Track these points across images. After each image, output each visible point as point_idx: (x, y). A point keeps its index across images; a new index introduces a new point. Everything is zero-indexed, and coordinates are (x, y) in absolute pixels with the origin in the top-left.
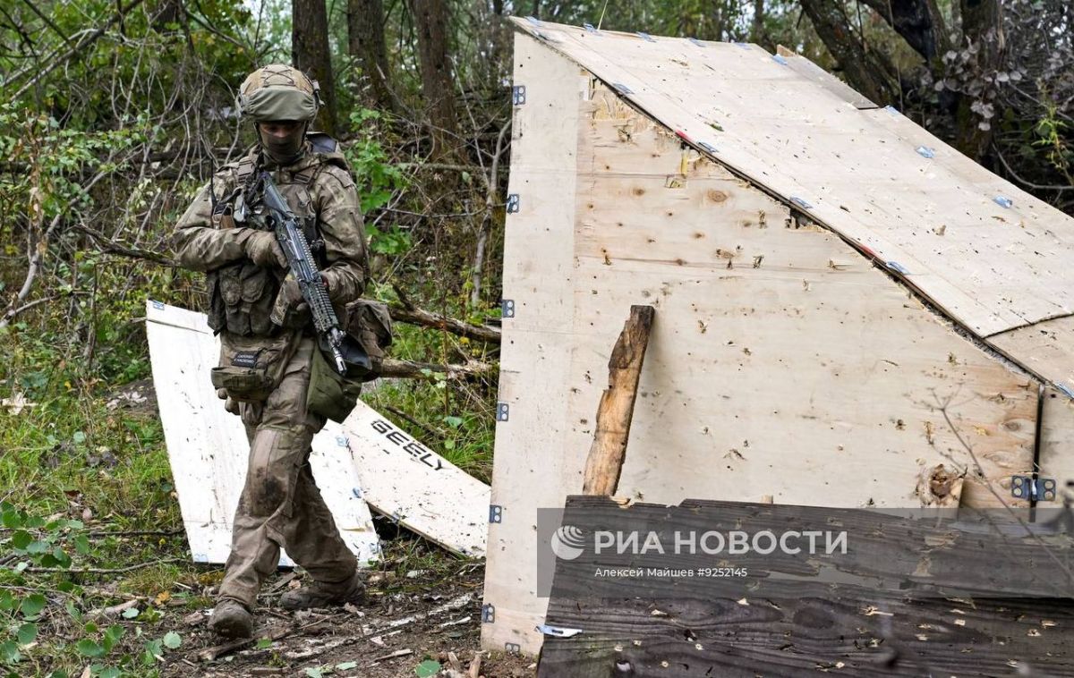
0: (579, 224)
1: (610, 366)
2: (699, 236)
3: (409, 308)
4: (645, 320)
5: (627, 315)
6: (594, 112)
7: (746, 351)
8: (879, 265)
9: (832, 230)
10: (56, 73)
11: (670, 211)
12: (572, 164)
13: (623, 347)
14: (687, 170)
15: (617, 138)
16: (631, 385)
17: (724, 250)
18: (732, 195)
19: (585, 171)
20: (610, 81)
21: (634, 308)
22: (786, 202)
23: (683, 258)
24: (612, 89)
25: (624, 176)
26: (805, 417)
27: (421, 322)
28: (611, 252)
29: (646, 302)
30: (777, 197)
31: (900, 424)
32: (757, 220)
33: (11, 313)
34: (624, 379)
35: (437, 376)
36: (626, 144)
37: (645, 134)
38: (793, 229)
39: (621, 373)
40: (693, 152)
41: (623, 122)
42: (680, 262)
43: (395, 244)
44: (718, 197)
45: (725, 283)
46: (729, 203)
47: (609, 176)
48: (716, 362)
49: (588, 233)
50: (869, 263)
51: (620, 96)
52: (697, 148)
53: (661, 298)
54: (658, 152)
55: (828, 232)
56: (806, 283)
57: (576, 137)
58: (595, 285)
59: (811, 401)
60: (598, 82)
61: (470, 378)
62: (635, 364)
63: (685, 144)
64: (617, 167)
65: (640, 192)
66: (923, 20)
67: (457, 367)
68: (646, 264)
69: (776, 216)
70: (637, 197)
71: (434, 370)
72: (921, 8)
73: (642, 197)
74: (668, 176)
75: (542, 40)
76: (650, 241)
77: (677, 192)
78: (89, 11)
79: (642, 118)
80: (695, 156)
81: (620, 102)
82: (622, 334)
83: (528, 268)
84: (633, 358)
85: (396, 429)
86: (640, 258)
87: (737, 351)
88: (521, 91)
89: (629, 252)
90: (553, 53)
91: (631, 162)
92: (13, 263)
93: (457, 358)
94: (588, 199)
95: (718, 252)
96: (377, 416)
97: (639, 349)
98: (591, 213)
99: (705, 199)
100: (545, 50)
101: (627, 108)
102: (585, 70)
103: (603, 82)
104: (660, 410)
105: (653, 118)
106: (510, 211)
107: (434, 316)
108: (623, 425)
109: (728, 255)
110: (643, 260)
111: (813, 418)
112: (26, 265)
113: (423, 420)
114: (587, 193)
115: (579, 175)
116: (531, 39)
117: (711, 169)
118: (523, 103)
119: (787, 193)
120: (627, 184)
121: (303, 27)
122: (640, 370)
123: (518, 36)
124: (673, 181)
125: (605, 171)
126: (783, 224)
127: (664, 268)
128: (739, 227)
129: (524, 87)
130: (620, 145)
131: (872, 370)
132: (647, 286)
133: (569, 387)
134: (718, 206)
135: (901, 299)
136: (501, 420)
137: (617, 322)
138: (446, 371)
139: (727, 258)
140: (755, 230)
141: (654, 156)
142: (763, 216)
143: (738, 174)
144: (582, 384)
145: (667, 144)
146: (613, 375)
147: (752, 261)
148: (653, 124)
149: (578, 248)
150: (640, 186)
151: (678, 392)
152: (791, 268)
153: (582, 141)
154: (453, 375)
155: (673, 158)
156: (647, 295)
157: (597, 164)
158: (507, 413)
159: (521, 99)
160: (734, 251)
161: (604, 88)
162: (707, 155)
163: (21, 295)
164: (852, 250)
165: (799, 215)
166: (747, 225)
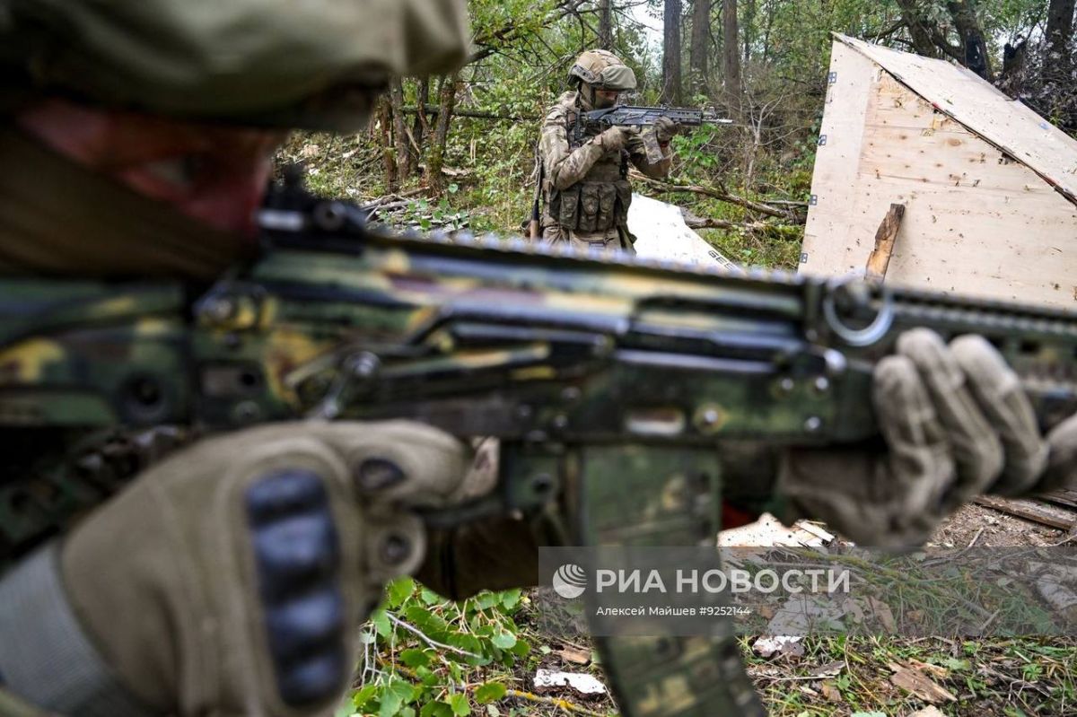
0: (863, 154)
1: (876, 237)
2: (939, 165)
3: (726, 193)
4: (899, 213)
5: (888, 209)
6: (880, 89)
7: (961, 235)
8: (1058, 189)
9: (1029, 167)
10: (551, 75)
11: (922, 149)
12: (862, 119)
13: (885, 227)
14: (937, 125)
15: (893, 105)
16: (888, 250)
17: (954, 174)
18: (964, 142)
19: (869, 123)
20: (892, 71)
21: (893, 205)
22: (1000, 148)
23: (927, 178)
24: (892, 75)
25: (894, 127)
26: (993, 277)
27: (731, 201)
28: (881, 172)
29: (900, 202)
30: (994, 145)
31: (1057, 286)
32: (980, 158)
33: (526, 185)
34: (885, 246)
35: (740, 229)
36: (898, 109)
37: (911, 103)
38: (1002, 165)
39: (883, 242)
40: (941, 115)
41: (897, 95)
42: (925, 180)
43: (710, 161)
44: (955, 143)
45: (954, 194)
46: (962, 147)
47: (885, 127)
48: (940, 240)
49: (867, 160)
50: (1052, 188)
51: (897, 80)
52: (945, 113)
53: (910, 200)
54: (918, 114)
55: (1027, 168)
56: (1007, 198)
57: (866, 103)
58: (868, 190)
59: (999, 268)
60: (884, 71)
61: (755, 231)
62: (892, 238)
63: (936, 110)
64: (890, 122)
65: (904, 138)
66: (981, 66)
67: (748, 224)
68: (902, 180)
69: (993, 156)
70: (901, 141)
71: (739, 226)
72: (980, 60)
73: (904, 141)
74: (923, 129)
75: (851, 46)
76: (907, 167)
77: (927, 139)
78: (568, 47)
79: (910, 93)
80: (942, 118)
81: (897, 83)
82: (885, 220)
83: (828, 177)
84: (891, 234)
85: (720, 255)
86: (899, 175)
87: (955, 235)
88: (834, 75)
89: (891, 173)
90: (857, 54)
91: (899, 120)
92: (528, 161)
93: (749, 220)
94: (870, 140)
95: (951, 176)
96: (712, 249)
97: (895, 229)
98: (871, 148)
99: (946, 144)
100: (852, 51)
101: (901, 87)
102: (876, 64)
103: (887, 71)
104: (900, 265)
105: (917, 94)
106: (820, 144)
107: (736, 198)
108: (882, 273)
109: (957, 178)
110: (901, 178)
111: (998, 278)
112: (534, 163)
113: (730, 250)
114: (870, 136)
115: (866, 125)
116: (844, 45)
117: (953, 126)
118: (835, 82)
119: (1001, 143)
120: (897, 132)
121: (669, 56)
122: (894, 241)
123: (835, 42)
124: (926, 132)
125: (883, 124)
126: (997, 161)
127: (914, 183)
128: (967, 162)
129: (836, 73)
130: (895, 110)
131: (1044, 253)
132: (901, 193)
133: (845, 248)
134: (955, 148)
135: (1072, 212)
136: (802, 262)
137: (881, 213)
138: (744, 226)
139: (956, 180)
140: (978, 165)
141: (916, 116)
142: (984, 156)
143: (969, 129)
144: (853, 246)
145: (925, 109)
146: (877, 243)
147: (973, 182)
148: (917, 97)
149: (860, 168)
150: (904, 134)
151: (913, 256)
152: (998, 188)
153: (870, 106)
154: (747, 229)
155: (929, 118)
156: (901, 198)
157: (879, 119)
158: (806, 258)
159: (833, 80)
160: (961, 176)
161: (888, 75)
162: (951, 118)
163: (531, 176)
164: (1042, 180)
165: (1008, 157)
166: (972, 161)
